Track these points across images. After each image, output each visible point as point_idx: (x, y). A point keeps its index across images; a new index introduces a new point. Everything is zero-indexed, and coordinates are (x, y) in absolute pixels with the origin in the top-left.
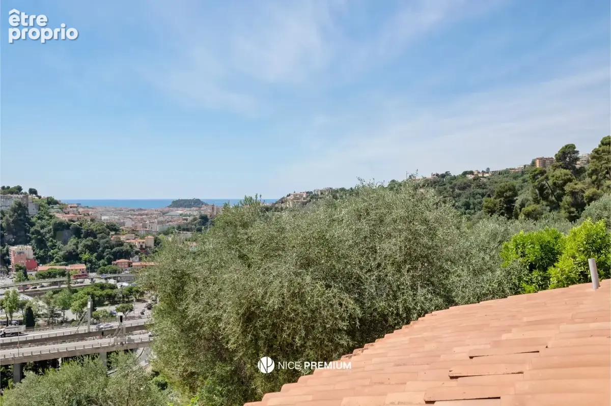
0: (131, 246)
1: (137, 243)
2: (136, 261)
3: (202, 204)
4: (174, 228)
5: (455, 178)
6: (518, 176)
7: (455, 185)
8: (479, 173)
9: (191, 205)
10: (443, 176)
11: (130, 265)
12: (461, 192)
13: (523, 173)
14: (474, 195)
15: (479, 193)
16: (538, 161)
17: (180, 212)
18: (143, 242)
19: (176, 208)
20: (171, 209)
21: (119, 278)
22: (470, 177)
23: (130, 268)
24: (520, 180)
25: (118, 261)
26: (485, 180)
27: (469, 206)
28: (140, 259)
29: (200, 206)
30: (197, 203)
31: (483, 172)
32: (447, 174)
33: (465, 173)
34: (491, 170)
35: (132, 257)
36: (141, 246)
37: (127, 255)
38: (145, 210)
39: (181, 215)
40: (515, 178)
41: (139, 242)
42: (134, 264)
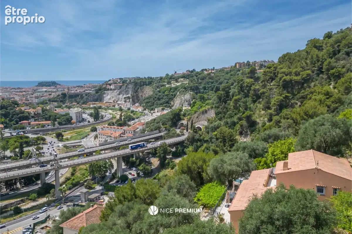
0: (29, 113)
1: (32, 111)
2: (32, 121)
3: (57, 85)
4: (46, 100)
5: (198, 72)
6: (228, 73)
7: (199, 78)
8: (209, 69)
9: (50, 85)
10: (192, 72)
11: (29, 124)
12: (202, 81)
13: (231, 71)
14: (208, 83)
15: (210, 82)
16: (237, 64)
17: (45, 90)
18: (36, 111)
19: (41, 87)
20: (39, 87)
21: (26, 132)
22: (206, 72)
23: (29, 125)
24: (229, 75)
25: (22, 122)
26: (213, 75)
27: (206, 88)
28: (35, 120)
29: (56, 85)
30: (53, 84)
31: (211, 69)
32: (194, 70)
33: (203, 70)
34: (215, 68)
35: (30, 119)
36: (35, 113)
37: (27, 118)
38: (22, 89)
39: (46, 91)
40: (227, 73)
41: (33, 111)
42: (31, 123)
